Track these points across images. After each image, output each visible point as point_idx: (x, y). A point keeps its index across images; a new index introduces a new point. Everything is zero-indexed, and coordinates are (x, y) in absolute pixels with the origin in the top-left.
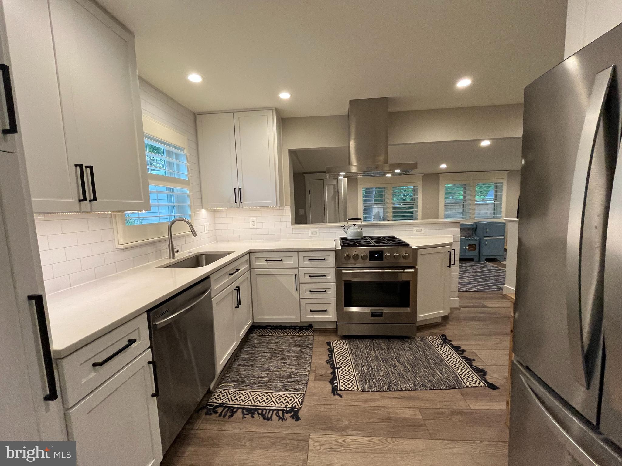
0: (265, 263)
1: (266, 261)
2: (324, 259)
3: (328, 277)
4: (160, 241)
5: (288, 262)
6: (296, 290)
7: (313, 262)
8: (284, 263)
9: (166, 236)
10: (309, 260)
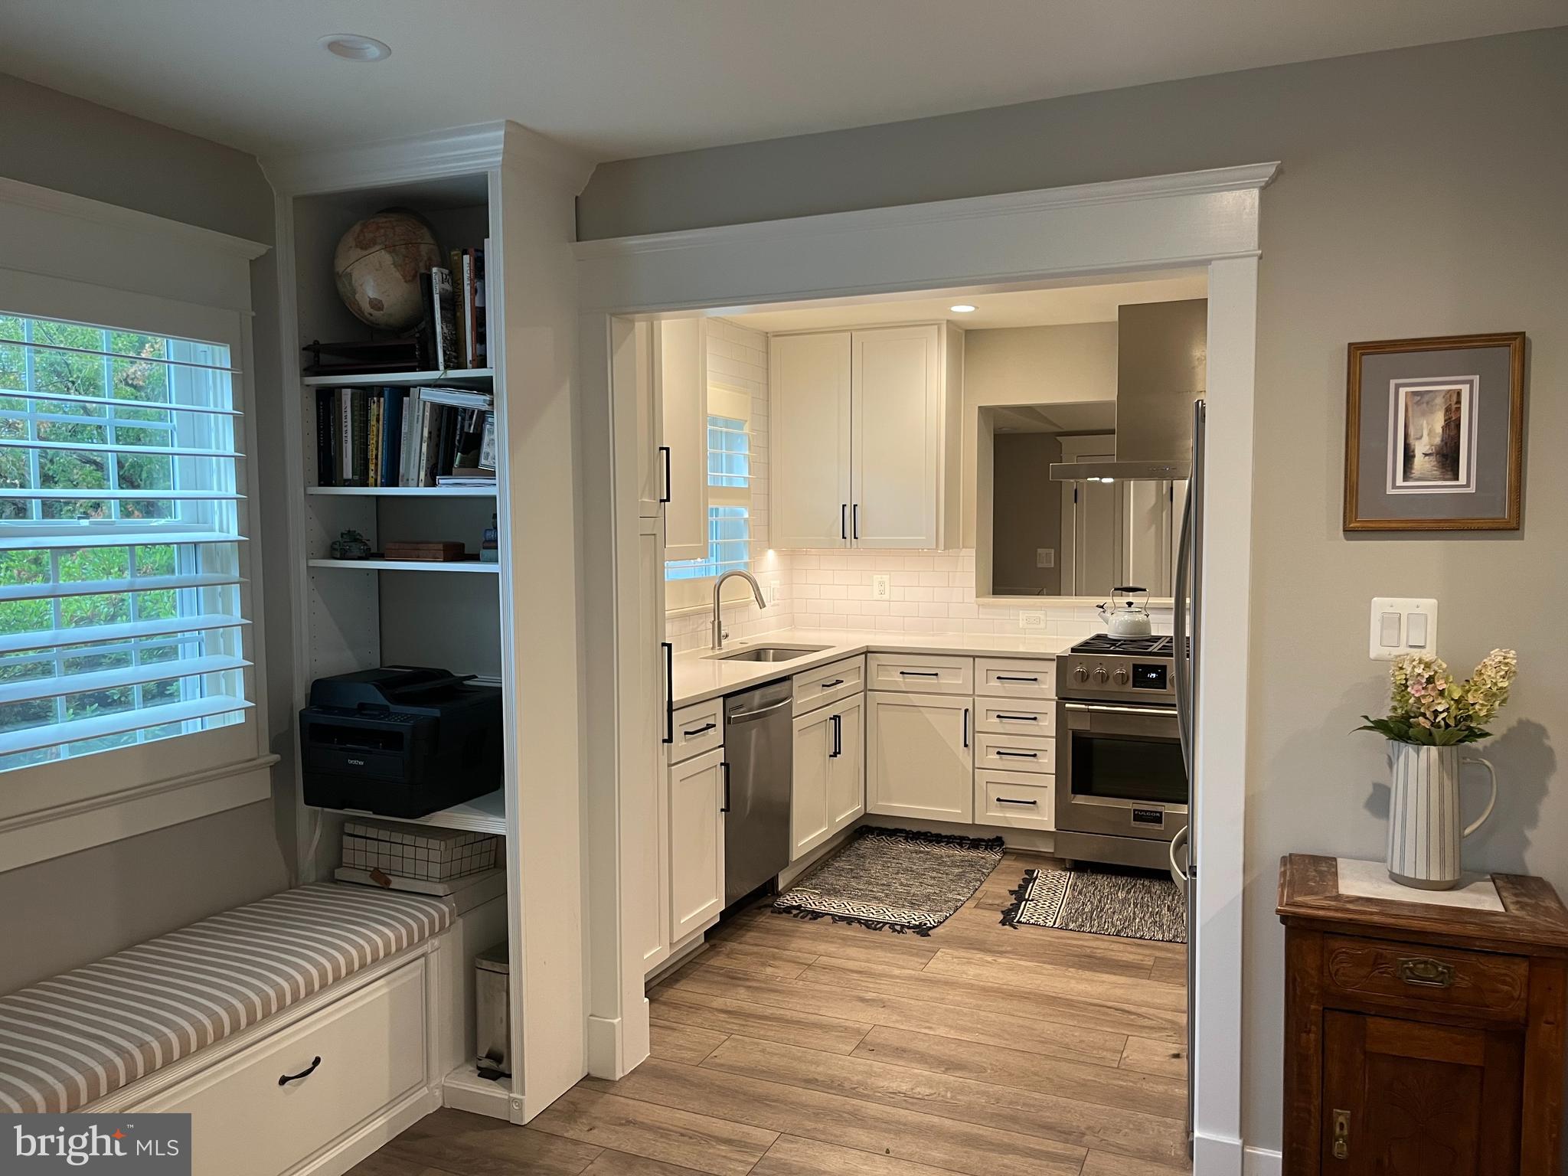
0: (900, 678)
1: (901, 673)
2: (1035, 680)
3: (1040, 724)
4: (698, 613)
5: (948, 681)
6: (966, 745)
7: (1008, 684)
8: (941, 681)
9: (710, 603)
10: (999, 678)
